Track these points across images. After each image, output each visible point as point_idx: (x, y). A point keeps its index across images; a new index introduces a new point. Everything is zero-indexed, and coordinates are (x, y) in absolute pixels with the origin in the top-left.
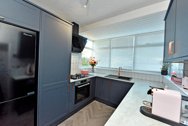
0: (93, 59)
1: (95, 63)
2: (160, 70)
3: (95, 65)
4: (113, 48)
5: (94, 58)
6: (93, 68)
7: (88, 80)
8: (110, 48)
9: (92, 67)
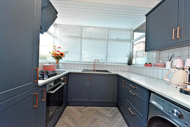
0: (59, 50)
1: (62, 54)
2: (127, 62)
3: (61, 58)
4: (85, 38)
5: (60, 48)
6: (57, 63)
7: (62, 79)
8: (81, 38)
9: (56, 60)
